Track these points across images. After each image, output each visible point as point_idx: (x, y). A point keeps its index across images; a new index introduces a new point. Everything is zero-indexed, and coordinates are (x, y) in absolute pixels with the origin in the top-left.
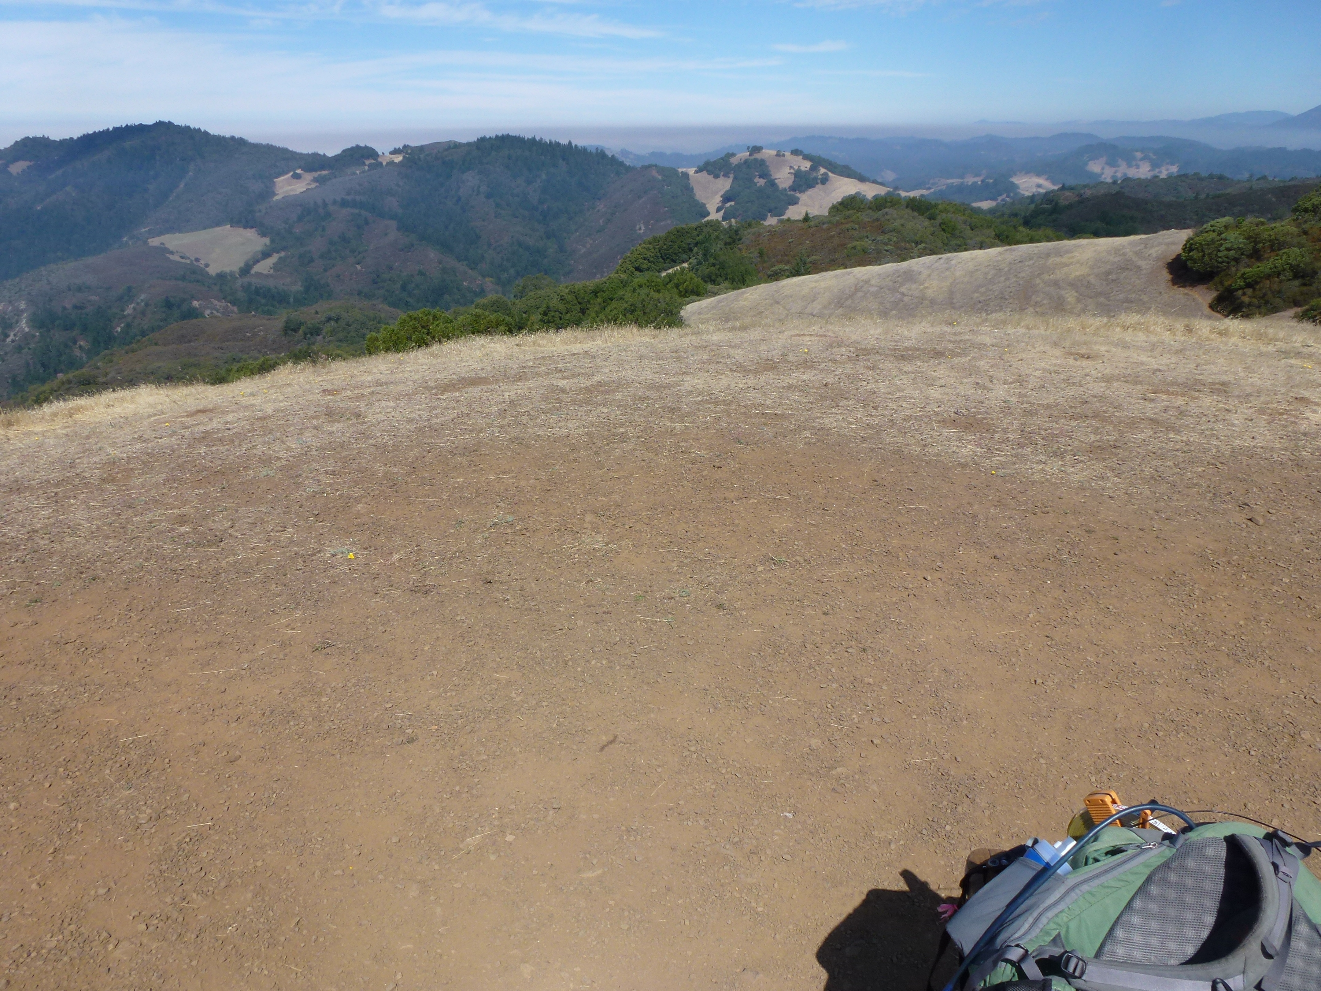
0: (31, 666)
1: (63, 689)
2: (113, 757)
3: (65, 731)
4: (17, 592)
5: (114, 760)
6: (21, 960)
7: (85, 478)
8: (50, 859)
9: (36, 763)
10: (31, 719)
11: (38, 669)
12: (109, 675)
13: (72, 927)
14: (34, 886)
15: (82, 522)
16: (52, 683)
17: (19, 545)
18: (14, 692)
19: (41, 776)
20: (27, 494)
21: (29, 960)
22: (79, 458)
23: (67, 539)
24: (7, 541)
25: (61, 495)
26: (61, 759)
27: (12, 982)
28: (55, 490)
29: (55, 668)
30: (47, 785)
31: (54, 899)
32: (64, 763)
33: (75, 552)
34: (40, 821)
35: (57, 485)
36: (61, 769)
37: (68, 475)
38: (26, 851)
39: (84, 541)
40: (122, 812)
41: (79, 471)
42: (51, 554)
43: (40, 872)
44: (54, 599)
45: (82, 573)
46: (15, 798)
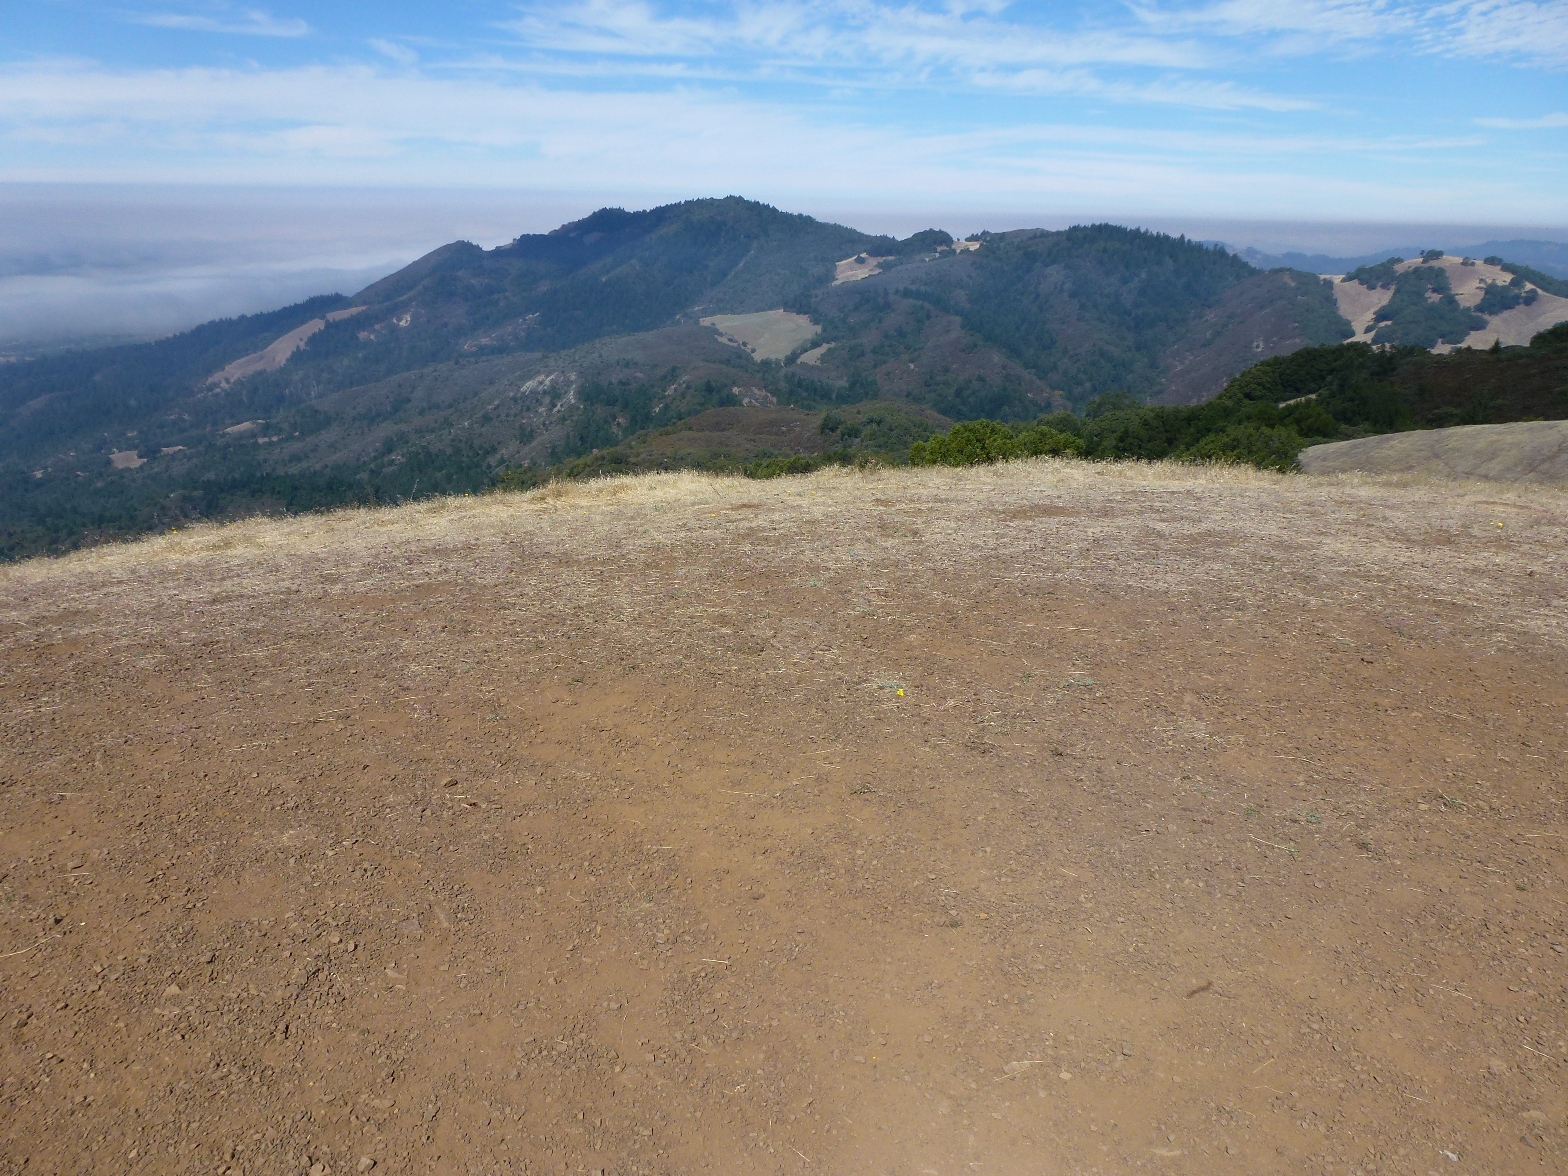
0: (568, 747)
1: (595, 779)
2: (636, 862)
3: (593, 824)
4: (561, 668)
5: (638, 867)
6: (533, 1055)
7: (629, 560)
8: (568, 956)
9: (563, 850)
10: (563, 803)
11: (573, 751)
12: (640, 773)
13: (583, 1036)
14: (551, 981)
15: (625, 605)
16: (586, 770)
17: (565, 620)
18: (550, 771)
19: (567, 866)
20: (575, 569)
21: (540, 1058)
22: (625, 538)
23: (610, 621)
24: (555, 613)
25: (606, 574)
26: (588, 852)
27: (522, 1076)
28: (601, 568)
29: (589, 753)
30: (572, 877)
31: (569, 1001)
32: (589, 857)
33: (617, 636)
34: (562, 913)
35: (603, 563)
36: (586, 864)
37: (614, 554)
38: (547, 941)
39: (626, 626)
40: (641, 925)
41: (625, 552)
42: (594, 635)
43: (558, 967)
44: (594, 681)
45: (622, 659)
46: (542, 883)
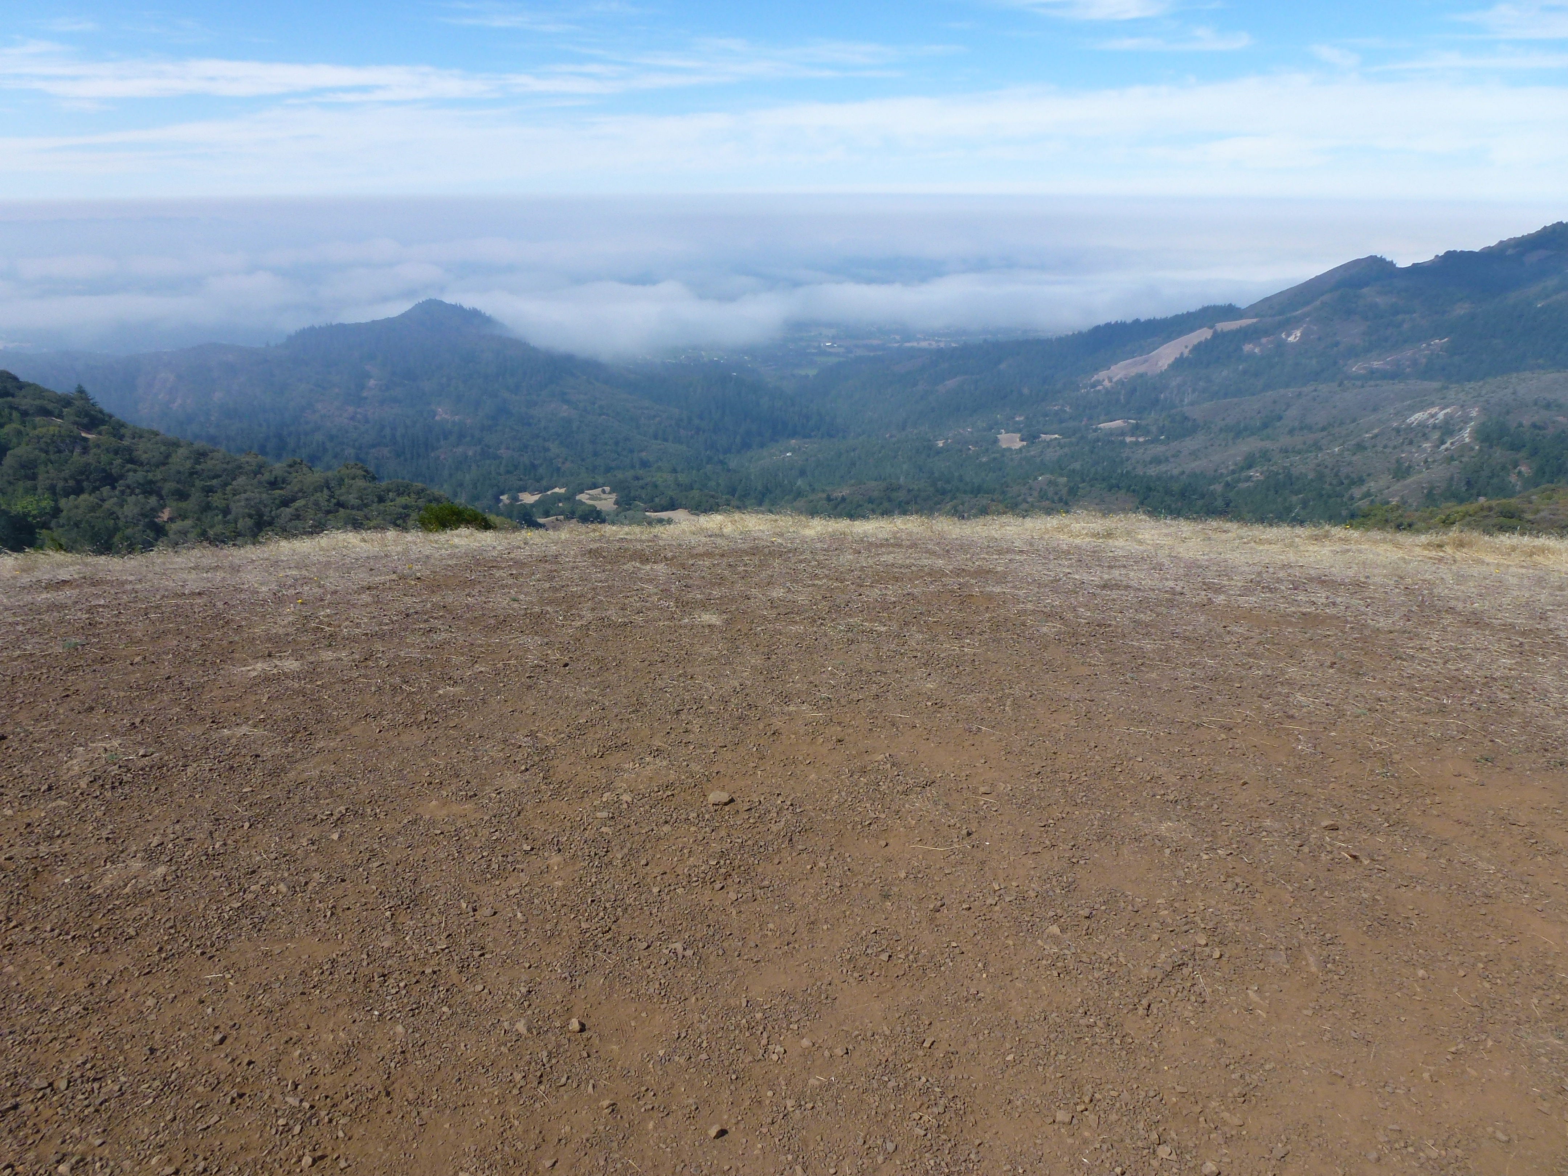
0: (1469, 830)
1: (1500, 875)
2: (1545, 987)
3: (1492, 924)
4: (1467, 740)
5: (1547, 992)
6: (1397, 1146)
7: (1558, 637)
8: (1449, 1057)
9: (1453, 941)
10: (1457, 889)
11: (1475, 837)
12: (1559, 887)
13: (1458, 1152)
14: (1426, 1075)
15: (1552, 690)
16: (1489, 861)
17: (1474, 687)
18: (1445, 849)
19: (1457, 960)
20: (1487, 633)
21: (1404, 1152)
22: (1551, 610)
23: (1531, 703)
24: (1462, 678)
25: (1527, 647)
26: (1483, 954)
27: (1383, 1162)
28: (1520, 639)
29: (1495, 845)
30: (1462, 973)
31: (1444, 1105)
32: (1485, 960)
33: (1541, 722)
34: (1446, 1009)
35: (1523, 634)
36: (1481, 965)
37: (1538, 626)
38: (1425, 1030)
39: (1552, 713)
40: (1544, 1060)
41: (1552, 626)
42: (1511, 713)
43: (1435, 1064)
44: (1508, 766)
45: (1546, 750)
46: (1425, 967)
